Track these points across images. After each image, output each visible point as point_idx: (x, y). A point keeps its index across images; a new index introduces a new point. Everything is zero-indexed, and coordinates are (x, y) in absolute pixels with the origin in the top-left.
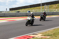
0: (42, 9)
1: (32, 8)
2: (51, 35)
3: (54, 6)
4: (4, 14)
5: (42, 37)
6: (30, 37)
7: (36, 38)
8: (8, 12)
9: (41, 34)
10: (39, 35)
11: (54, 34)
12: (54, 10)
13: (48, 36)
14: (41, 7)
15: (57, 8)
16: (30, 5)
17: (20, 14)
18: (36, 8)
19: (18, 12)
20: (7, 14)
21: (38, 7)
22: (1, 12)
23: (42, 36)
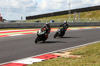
0: (71, 17)
1: (57, 17)
2: (83, 54)
3: (87, 14)
4: (19, 24)
5: (70, 56)
6: (54, 57)
7: (63, 57)
8: (24, 21)
9: (70, 53)
10: (66, 54)
11: (87, 52)
12: (87, 19)
13: (78, 55)
14: (69, 15)
15: (91, 16)
16: (54, 13)
17: (41, 24)
18: (62, 16)
19: (38, 22)
20: (22, 24)
21: (65, 16)
22: (15, 21)
23: (70, 54)
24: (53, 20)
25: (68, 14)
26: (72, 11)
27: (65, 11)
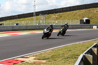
0: (36, 20)
1: (21, 19)
2: (48, 58)
3: (53, 16)
5: (35, 61)
7: (27, 62)
9: (34, 57)
10: (31, 59)
11: (52, 57)
12: (53, 21)
13: (43, 60)
14: (34, 18)
15: (57, 19)
16: (18, 15)
17: (4, 27)
18: (26, 19)
21: (29, 18)
23: (35, 59)
24: (17, 22)
25: (33, 16)
26: (38, 14)
27: (30, 13)
